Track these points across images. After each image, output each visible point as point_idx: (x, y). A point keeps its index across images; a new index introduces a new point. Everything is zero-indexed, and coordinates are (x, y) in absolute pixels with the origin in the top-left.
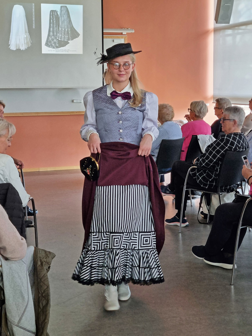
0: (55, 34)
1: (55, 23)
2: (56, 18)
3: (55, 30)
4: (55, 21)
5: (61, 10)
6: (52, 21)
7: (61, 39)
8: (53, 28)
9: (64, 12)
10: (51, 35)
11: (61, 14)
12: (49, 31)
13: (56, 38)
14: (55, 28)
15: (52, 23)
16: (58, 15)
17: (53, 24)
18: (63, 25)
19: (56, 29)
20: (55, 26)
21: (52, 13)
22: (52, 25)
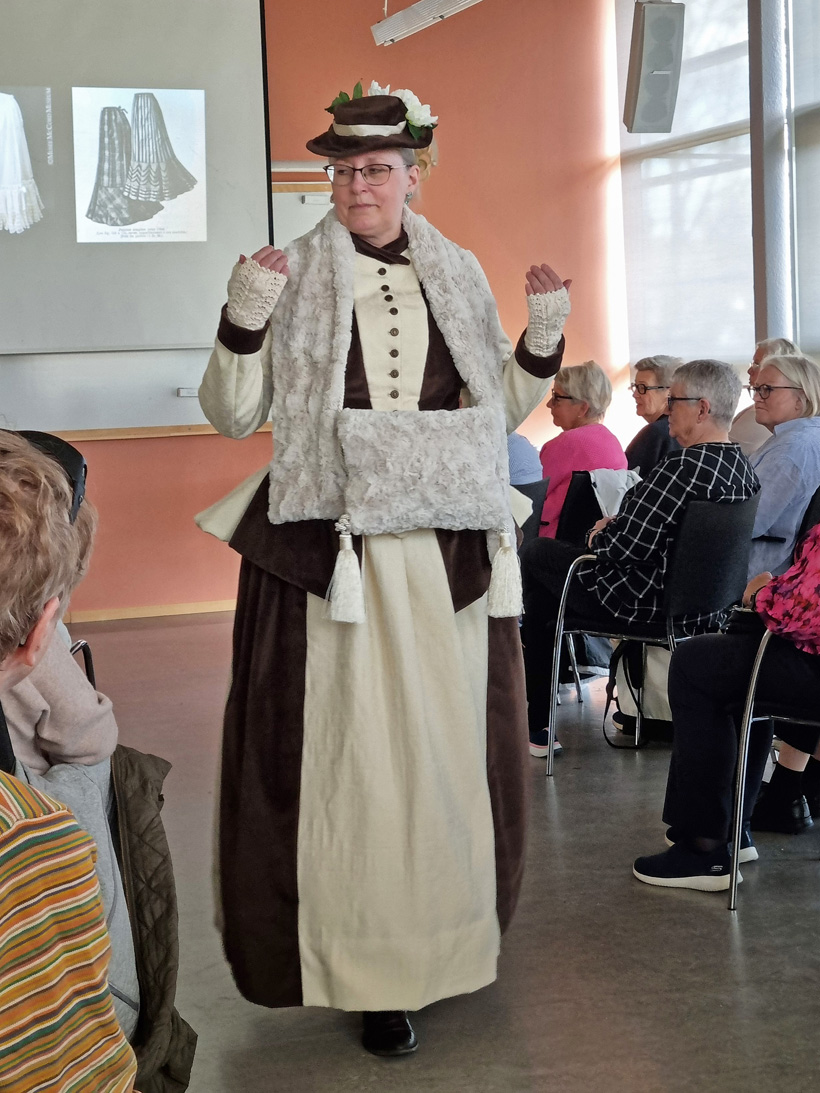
0: (118, 180)
1: (117, 146)
2: (120, 132)
3: (118, 168)
4: (116, 142)
5: (136, 108)
6: (106, 140)
7: (138, 196)
8: (112, 162)
9: (145, 112)
10: (105, 185)
11: (135, 120)
12: (100, 172)
13: (122, 192)
14: (118, 163)
15: (107, 146)
16: (125, 120)
17: (112, 150)
18: (144, 151)
19: (122, 166)
20: (117, 155)
21: (106, 117)
22: (107, 153)
